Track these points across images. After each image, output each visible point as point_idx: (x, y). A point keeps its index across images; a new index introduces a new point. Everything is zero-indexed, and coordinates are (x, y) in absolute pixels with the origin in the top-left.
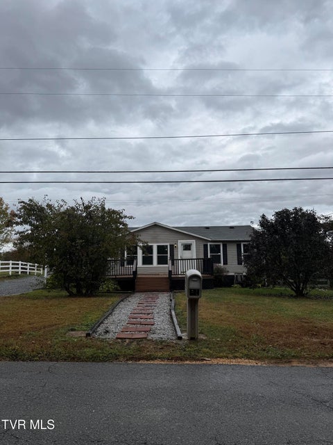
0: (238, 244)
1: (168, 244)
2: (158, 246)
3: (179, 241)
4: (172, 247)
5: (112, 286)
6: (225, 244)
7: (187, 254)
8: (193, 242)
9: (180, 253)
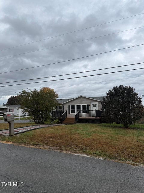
1: (87, 104)
2: (83, 105)
3: (91, 103)
4: (88, 105)
7: (95, 109)
8: (97, 103)
9: (92, 108)
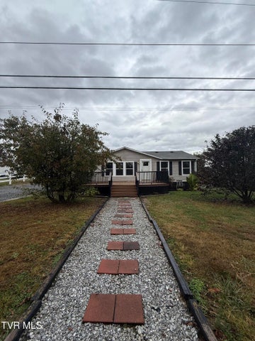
0: (179, 161)
1: (133, 162)
2: (127, 163)
3: (141, 160)
4: (136, 163)
5: (93, 192)
6: (171, 161)
7: (146, 168)
8: (150, 160)
9: (141, 168)
